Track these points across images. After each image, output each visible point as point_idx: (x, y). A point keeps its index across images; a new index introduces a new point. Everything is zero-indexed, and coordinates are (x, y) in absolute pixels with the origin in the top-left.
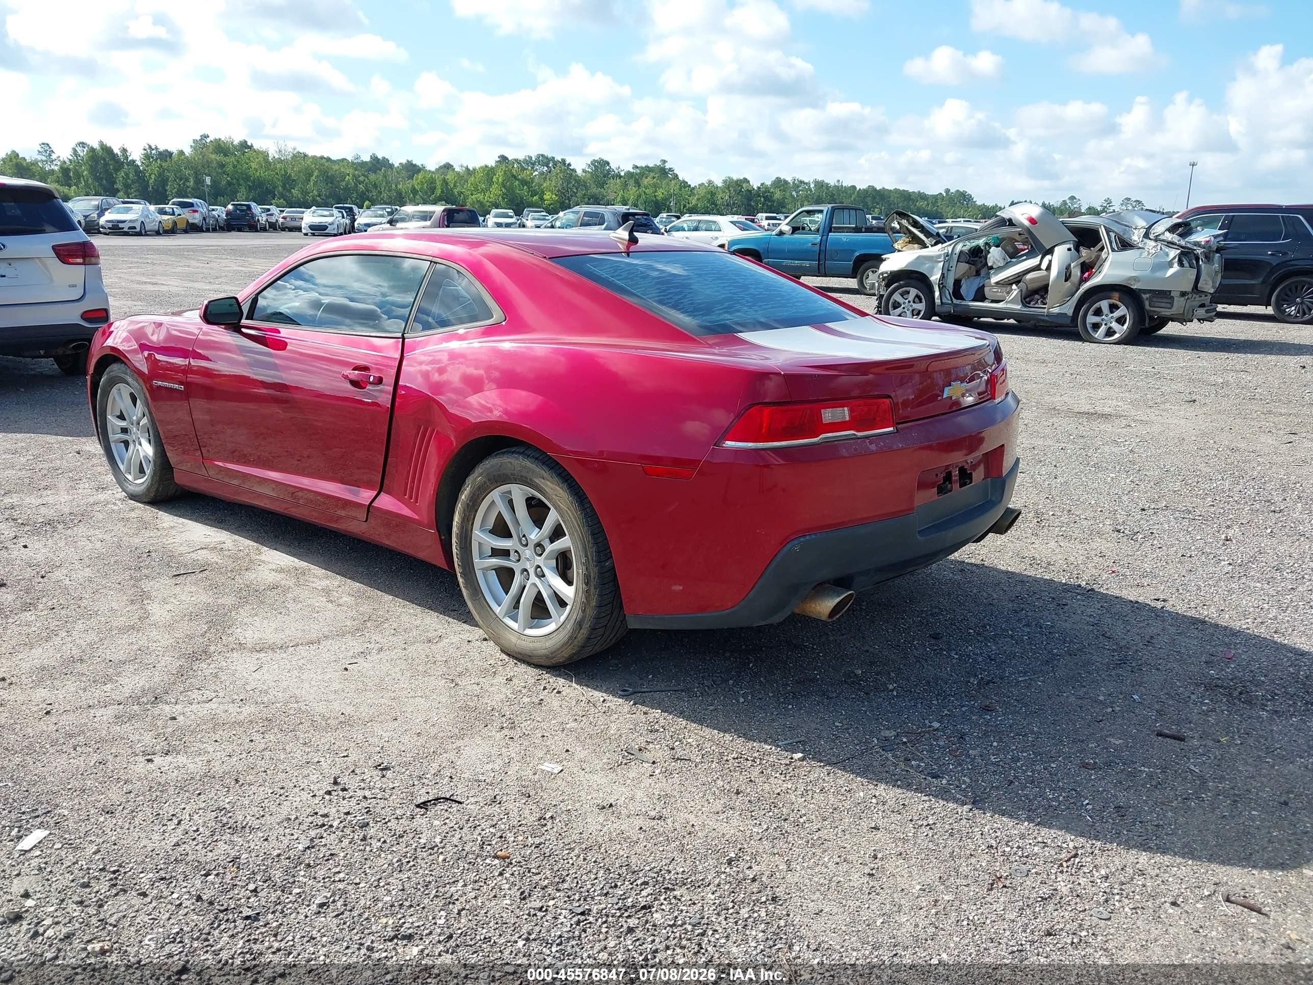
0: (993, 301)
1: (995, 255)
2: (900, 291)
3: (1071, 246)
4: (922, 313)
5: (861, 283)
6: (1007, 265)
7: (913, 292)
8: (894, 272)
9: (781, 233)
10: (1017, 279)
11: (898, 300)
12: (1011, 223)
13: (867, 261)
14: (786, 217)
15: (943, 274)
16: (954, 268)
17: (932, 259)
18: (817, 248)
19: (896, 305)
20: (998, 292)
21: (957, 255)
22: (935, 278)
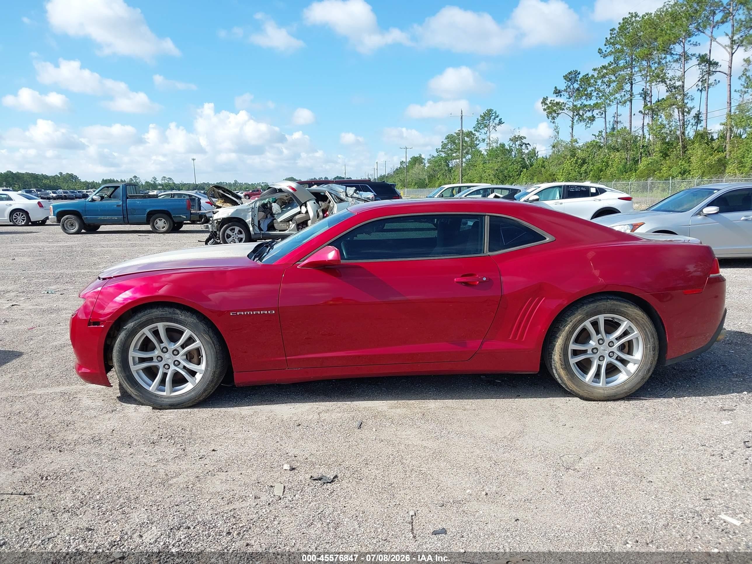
0: (280, 231)
1: (276, 207)
2: (230, 228)
3: (315, 201)
4: (244, 239)
5: (153, 226)
6: (283, 212)
7: (237, 229)
8: (225, 218)
9: (93, 200)
10: (291, 219)
11: (229, 233)
12: (280, 191)
13: (155, 214)
14: (94, 191)
15: (252, 218)
16: (257, 214)
17: (246, 211)
18: (121, 208)
19: (229, 236)
20: (283, 226)
21: (258, 208)
22: (248, 220)
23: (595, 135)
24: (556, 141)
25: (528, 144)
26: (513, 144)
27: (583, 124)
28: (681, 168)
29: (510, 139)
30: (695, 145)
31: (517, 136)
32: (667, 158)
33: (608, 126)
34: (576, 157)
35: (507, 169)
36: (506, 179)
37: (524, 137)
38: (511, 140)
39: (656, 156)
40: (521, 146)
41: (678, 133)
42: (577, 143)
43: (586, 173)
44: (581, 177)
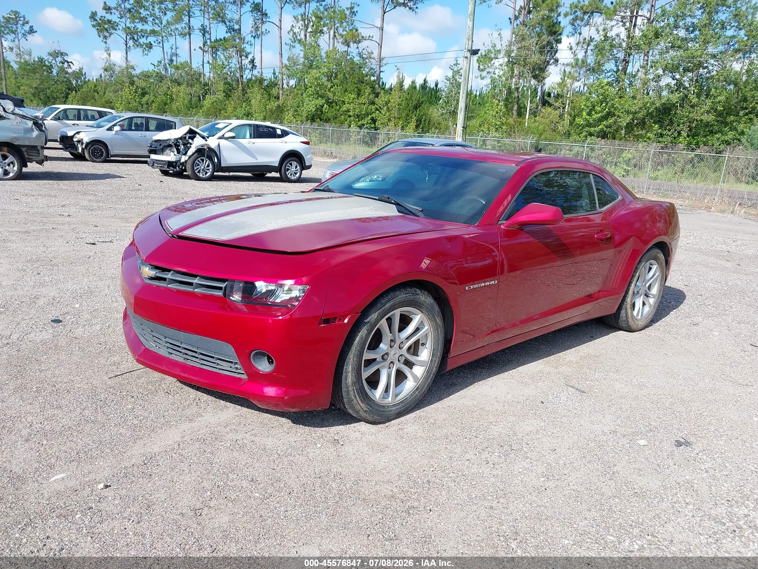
23: (153, 65)
24: (107, 64)
25: (71, 62)
26: (52, 60)
27: (139, 50)
28: (245, 110)
29: (48, 53)
30: (255, 89)
31: (57, 51)
32: (230, 98)
33: (166, 57)
34: (135, 86)
35: (49, 89)
36: (50, 101)
37: (65, 54)
38: (50, 54)
39: (220, 96)
40: (63, 63)
41: (238, 75)
42: (135, 70)
43: (147, 104)
44: (142, 107)
